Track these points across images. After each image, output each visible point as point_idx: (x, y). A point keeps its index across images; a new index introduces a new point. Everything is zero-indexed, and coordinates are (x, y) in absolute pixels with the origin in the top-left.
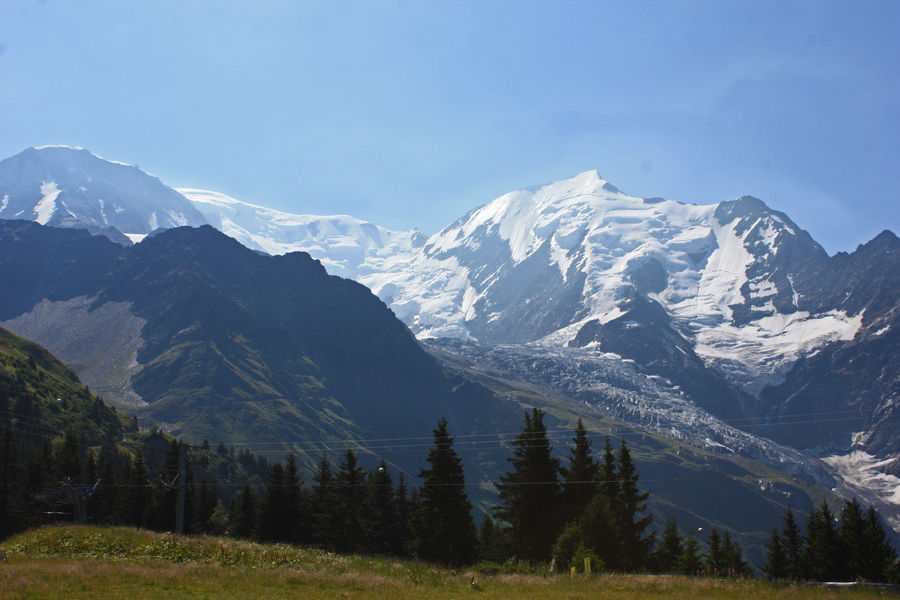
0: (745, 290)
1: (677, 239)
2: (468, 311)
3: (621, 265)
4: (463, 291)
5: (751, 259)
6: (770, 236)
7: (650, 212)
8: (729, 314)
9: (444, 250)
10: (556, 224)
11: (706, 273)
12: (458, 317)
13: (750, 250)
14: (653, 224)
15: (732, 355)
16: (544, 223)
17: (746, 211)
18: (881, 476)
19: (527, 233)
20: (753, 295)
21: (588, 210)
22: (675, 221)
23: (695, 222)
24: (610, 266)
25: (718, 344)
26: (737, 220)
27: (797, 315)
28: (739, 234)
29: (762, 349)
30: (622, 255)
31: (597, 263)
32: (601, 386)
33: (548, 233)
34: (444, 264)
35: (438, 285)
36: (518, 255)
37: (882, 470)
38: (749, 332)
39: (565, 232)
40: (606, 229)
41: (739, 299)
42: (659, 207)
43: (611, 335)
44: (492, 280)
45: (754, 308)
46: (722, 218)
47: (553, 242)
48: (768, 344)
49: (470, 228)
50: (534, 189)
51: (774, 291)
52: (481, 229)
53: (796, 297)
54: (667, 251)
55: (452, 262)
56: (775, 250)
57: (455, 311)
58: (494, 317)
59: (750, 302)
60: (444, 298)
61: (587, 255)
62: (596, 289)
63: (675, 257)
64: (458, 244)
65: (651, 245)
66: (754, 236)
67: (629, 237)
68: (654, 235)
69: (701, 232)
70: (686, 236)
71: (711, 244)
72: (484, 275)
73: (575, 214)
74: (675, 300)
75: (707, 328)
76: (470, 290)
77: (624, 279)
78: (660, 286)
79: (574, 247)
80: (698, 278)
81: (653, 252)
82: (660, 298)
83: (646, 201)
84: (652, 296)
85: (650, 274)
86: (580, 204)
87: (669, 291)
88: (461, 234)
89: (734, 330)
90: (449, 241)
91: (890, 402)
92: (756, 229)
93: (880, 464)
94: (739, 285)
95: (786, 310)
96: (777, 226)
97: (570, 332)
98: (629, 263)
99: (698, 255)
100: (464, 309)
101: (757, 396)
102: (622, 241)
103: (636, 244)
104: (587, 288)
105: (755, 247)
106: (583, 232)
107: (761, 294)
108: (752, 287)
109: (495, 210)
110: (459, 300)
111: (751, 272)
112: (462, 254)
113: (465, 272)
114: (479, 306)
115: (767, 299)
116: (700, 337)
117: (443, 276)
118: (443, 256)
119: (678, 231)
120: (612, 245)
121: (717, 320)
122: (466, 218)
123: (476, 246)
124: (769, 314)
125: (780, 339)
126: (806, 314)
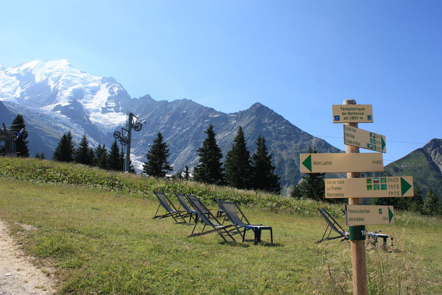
0: (106, 104)
1: (89, 85)
2: (18, 94)
3: (70, 89)
4: (17, 88)
5: (109, 95)
6: (116, 90)
7: (82, 76)
8: (101, 110)
9: (12, 73)
10: (51, 73)
11: (95, 97)
12: (14, 96)
13: (109, 92)
14: (82, 79)
15: (100, 122)
16: (48, 72)
17: (110, 81)
18: (137, 161)
19: (41, 74)
20: (108, 106)
21: (63, 71)
22: (89, 80)
23: (94, 81)
24: (66, 89)
25: (96, 118)
26: (107, 83)
27: (120, 113)
28: (107, 87)
29: (109, 121)
30: (71, 86)
31: (63, 87)
32: (60, 125)
33: (49, 75)
34: (11, 78)
35: (8, 84)
36: (38, 80)
37: (137, 160)
38: (106, 116)
39: (54, 76)
40: (67, 78)
41: (104, 106)
42: (85, 74)
43: (65, 110)
44: (27, 86)
45: (108, 109)
46: (103, 81)
47: (50, 78)
48: (111, 120)
49: (22, 68)
50: (46, 61)
51: (115, 105)
52: (26, 69)
53: (120, 108)
54: (85, 88)
55: (14, 78)
56: (117, 94)
57: (13, 94)
58: (27, 98)
59: (107, 107)
60: (10, 89)
61: (60, 84)
62: (62, 95)
63: (87, 90)
64: (17, 72)
65: (80, 86)
66: (111, 89)
67: (74, 82)
68: (82, 82)
69: (96, 85)
70: (91, 85)
71: (98, 89)
72: (25, 84)
73: (58, 71)
74: (85, 103)
75: (93, 113)
76: (19, 88)
77: (71, 94)
78: (82, 98)
79: (56, 81)
80: (93, 98)
81: (81, 88)
82: (81, 101)
83: (81, 72)
84: (79, 100)
85: (79, 94)
86: (60, 69)
87: (84, 100)
88: (19, 70)
89: (102, 115)
90: (14, 71)
91: (142, 141)
92: (112, 87)
93: (137, 158)
94: (105, 102)
95: (117, 111)
96: (118, 87)
97: (52, 107)
98: (73, 89)
99: (94, 91)
100: (16, 93)
101: (106, 134)
102: (72, 82)
103: (76, 84)
104: (59, 94)
105: (112, 93)
106: (60, 77)
107: (111, 106)
108: (109, 103)
109: (31, 65)
110: (15, 90)
111: (109, 99)
112: (18, 76)
113: (18, 82)
114: (22, 94)
115: (112, 107)
116: (91, 115)
117: (10, 82)
118: (11, 76)
119: (89, 83)
120: (68, 83)
121: (97, 111)
122: (21, 65)
123: (23, 74)
124: (112, 112)
125: (114, 119)
126: (123, 113)
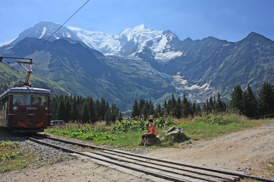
0: (165, 47)
1: (155, 37)
3: (145, 42)
5: (167, 41)
6: (171, 37)
7: (152, 33)
8: (162, 51)
9: (117, 38)
10: (135, 34)
11: (160, 43)
13: (167, 40)
14: (152, 34)
15: (161, 59)
16: (133, 34)
17: (167, 32)
18: (181, 79)
19: (131, 36)
20: (167, 48)
21: (141, 32)
22: (156, 34)
23: (159, 34)
24: (143, 42)
25: (159, 56)
26: (166, 34)
27: (173, 51)
28: (166, 37)
29: (166, 57)
30: (146, 40)
31: (141, 41)
33: (134, 36)
34: (116, 41)
35: (115, 45)
36: (129, 40)
37: (182, 78)
38: (165, 54)
39: (137, 36)
40: (144, 35)
41: (164, 48)
42: (153, 31)
43: (140, 55)
44: (124, 44)
45: (166, 50)
46: (164, 34)
47: (135, 37)
48: (167, 56)
49: (121, 35)
50: (132, 28)
51: (170, 47)
52: (123, 35)
53: (173, 48)
54: (153, 39)
55: (118, 41)
56: (171, 40)
57: (117, 50)
58: (124, 51)
59: (166, 49)
60: (116, 47)
61: (140, 40)
62: (140, 46)
63: (155, 41)
64: (119, 37)
65: (151, 38)
66: (169, 37)
67: (147, 37)
68: (152, 36)
69: (160, 36)
70: (157, 37)
71: (161, 38)
72: (122, 44)
73: (139, 32)
74: (153, 48)
75: (158, 53)
76: (120, 46)
77: (145, 45)
78: (151, 46)
79: (138, 38)
80: (158, 44)
81: (151, 40)
82: (151, 48)
83: (151, 30)
85: (150, 43)
86: (140, 31)
87: (153, 47)
88: (120, 36)
89: (163, 54)
91: (184, 67)
92: (169, 36)
93: (181, 77)
94: (165, 46)
95: (171, 50)
96: (172, 35)
97: (134, 54)
98: (147, 42)
99: (159, 40)
100: (119, 49)
101: (163, 66)
102: (146, 37)
103: (148, 38)
104: (139, 46)
105: (168, 39)
106: (140, 36)
107: (168, 48)
108: (167, 46)
109: (125, 31)
110: (118, 48)
111: (167, 44)
112: (119, 39)
113: (120, 42)
114: (121, 49)
115: (169, 48)
116: (156, 55)
117: (116, 43)
118: (116, 40)
119: (156, 36)
120: (144, 38)
121: (160, 52)
122: (120, 33)
123: (122, 38)
124: (169, 51)
125: (169, 56)
126: (174, 51)
